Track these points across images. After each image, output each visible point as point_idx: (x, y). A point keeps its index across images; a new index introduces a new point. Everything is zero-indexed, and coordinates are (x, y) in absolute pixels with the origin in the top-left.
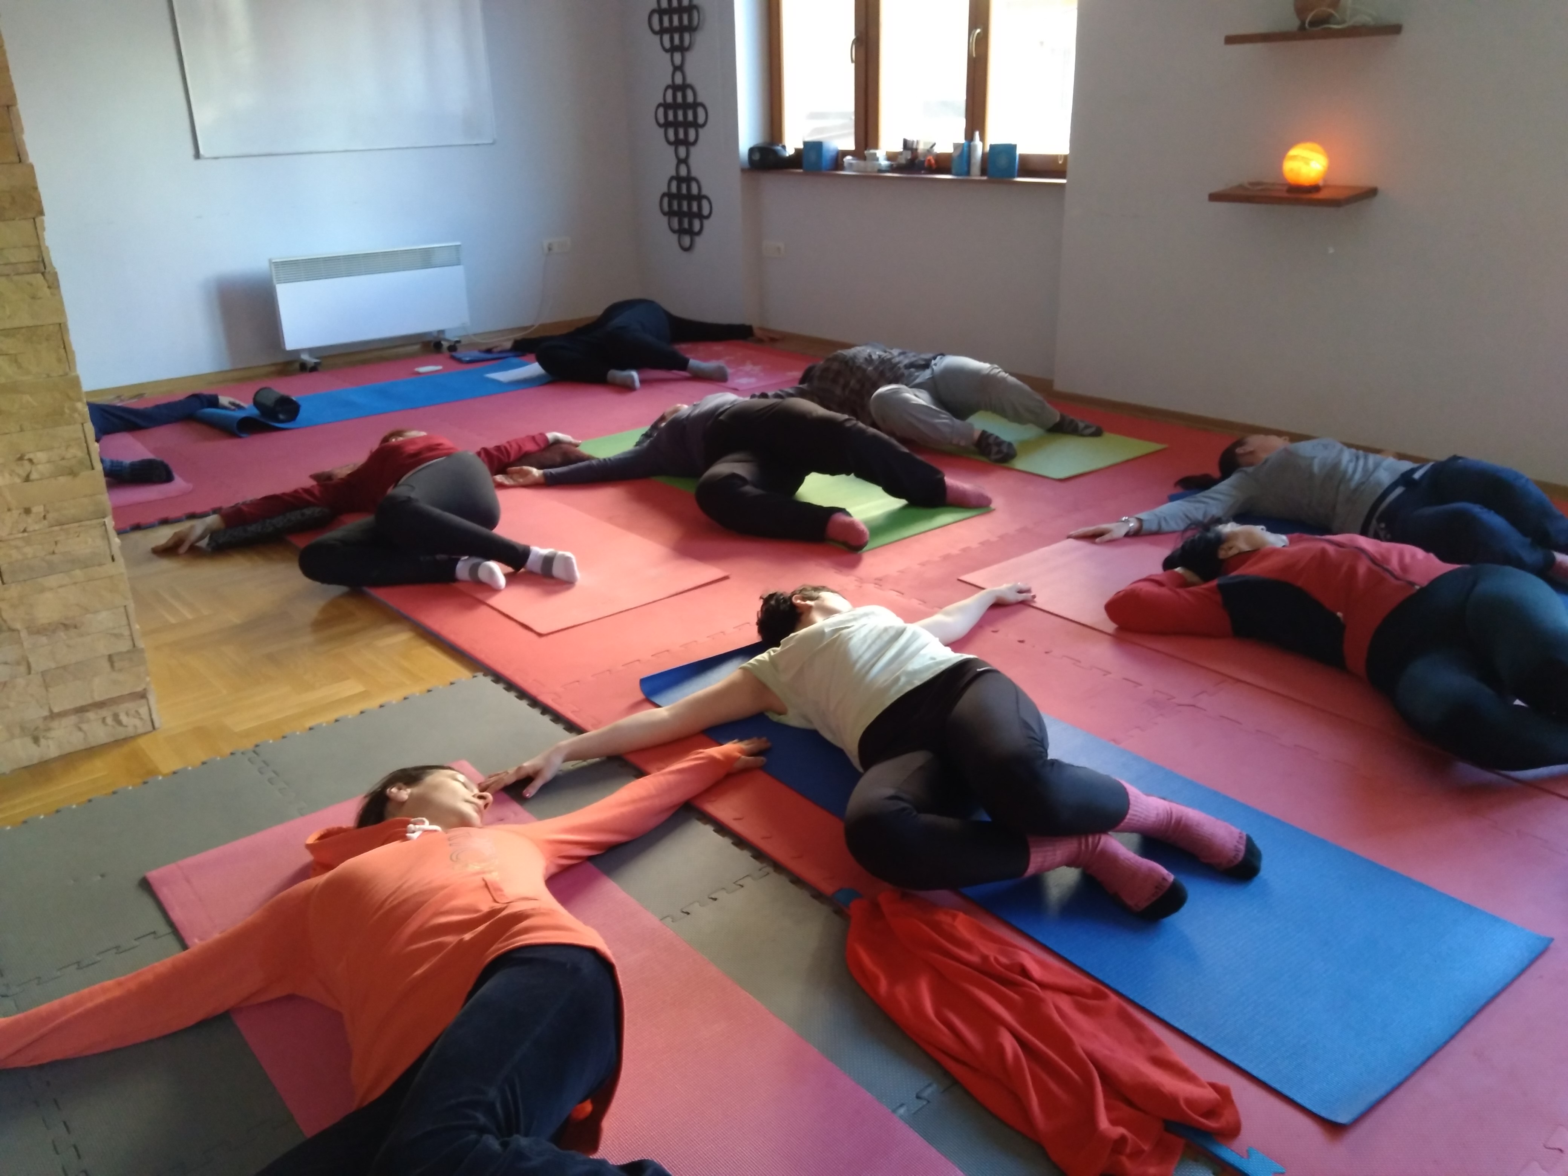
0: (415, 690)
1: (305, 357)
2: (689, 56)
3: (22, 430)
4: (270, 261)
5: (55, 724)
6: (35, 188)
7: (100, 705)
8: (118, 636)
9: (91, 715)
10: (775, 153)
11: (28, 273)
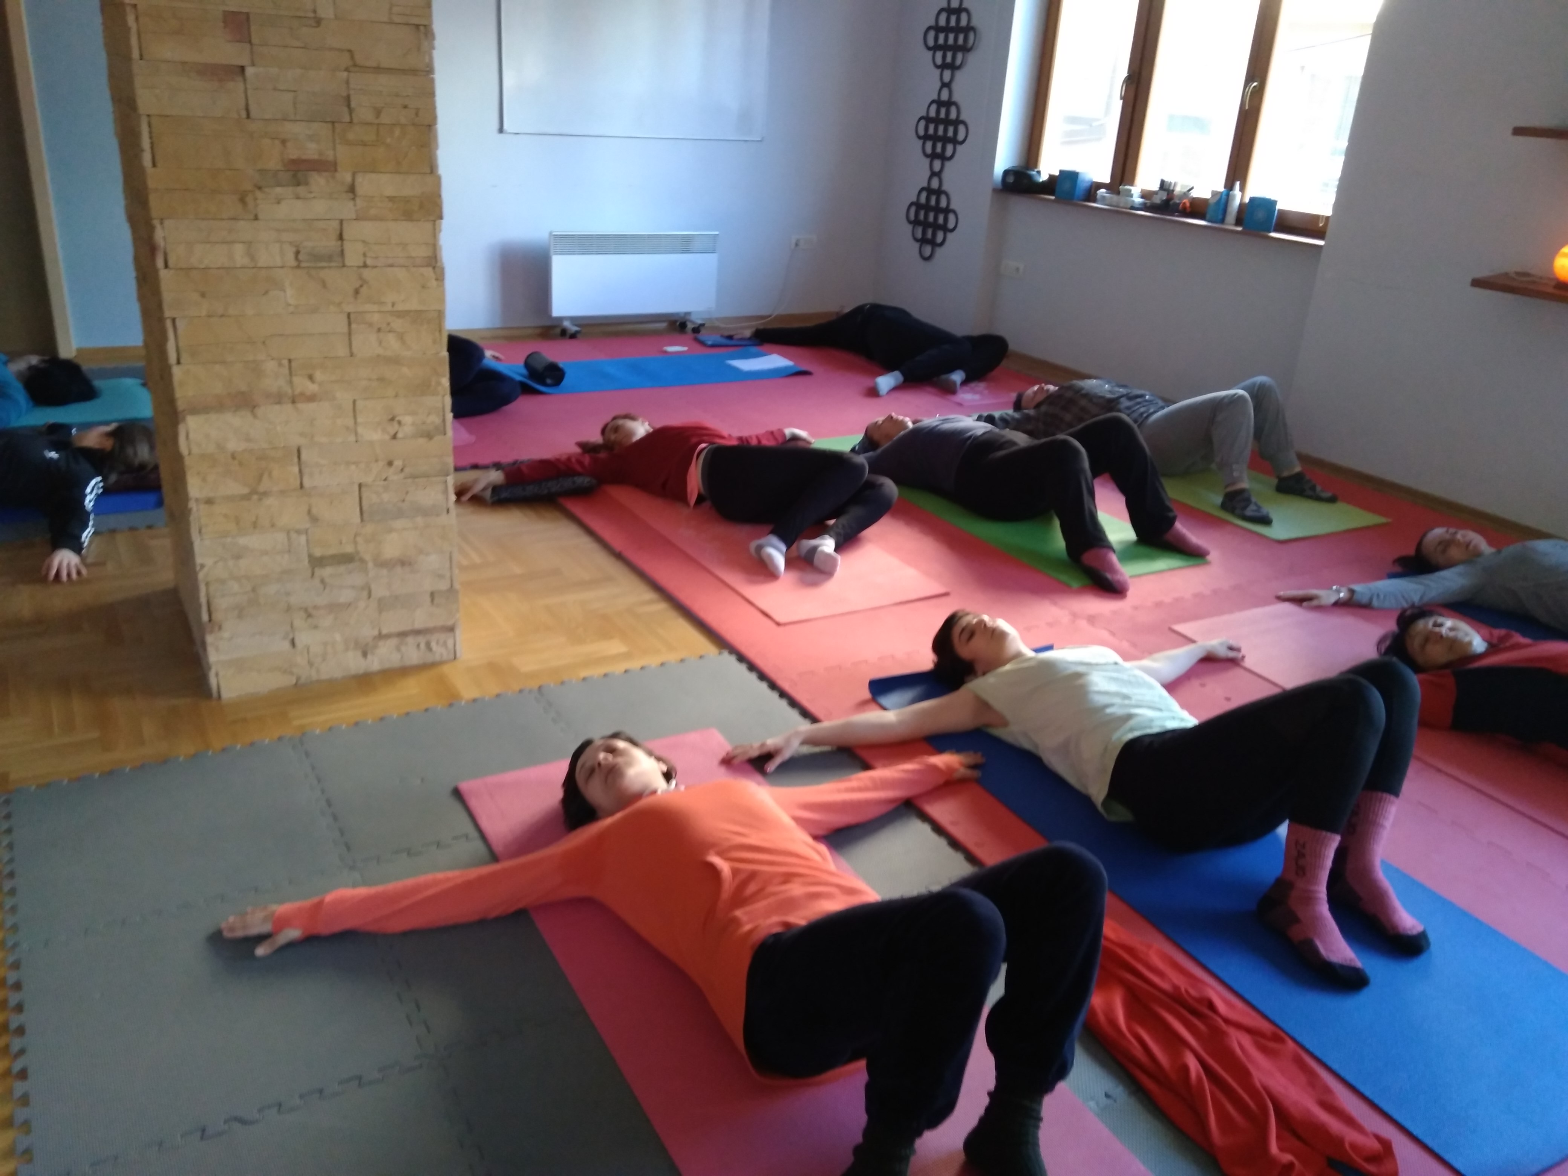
0: (672, 657)
1: (566, 324)
2: (959, 74)
3: (396, 396)
4: (551, 233)
5: (381, 643)
6: (439, 196)
7: (418, 632)
8: (441, 577)
9: (410, 640)
10: (1030, 177)
11: (422, 266)
